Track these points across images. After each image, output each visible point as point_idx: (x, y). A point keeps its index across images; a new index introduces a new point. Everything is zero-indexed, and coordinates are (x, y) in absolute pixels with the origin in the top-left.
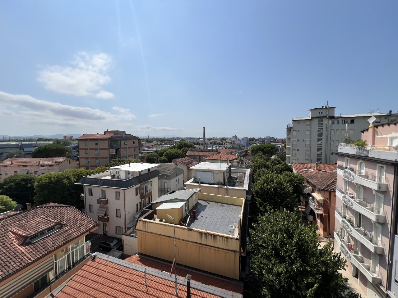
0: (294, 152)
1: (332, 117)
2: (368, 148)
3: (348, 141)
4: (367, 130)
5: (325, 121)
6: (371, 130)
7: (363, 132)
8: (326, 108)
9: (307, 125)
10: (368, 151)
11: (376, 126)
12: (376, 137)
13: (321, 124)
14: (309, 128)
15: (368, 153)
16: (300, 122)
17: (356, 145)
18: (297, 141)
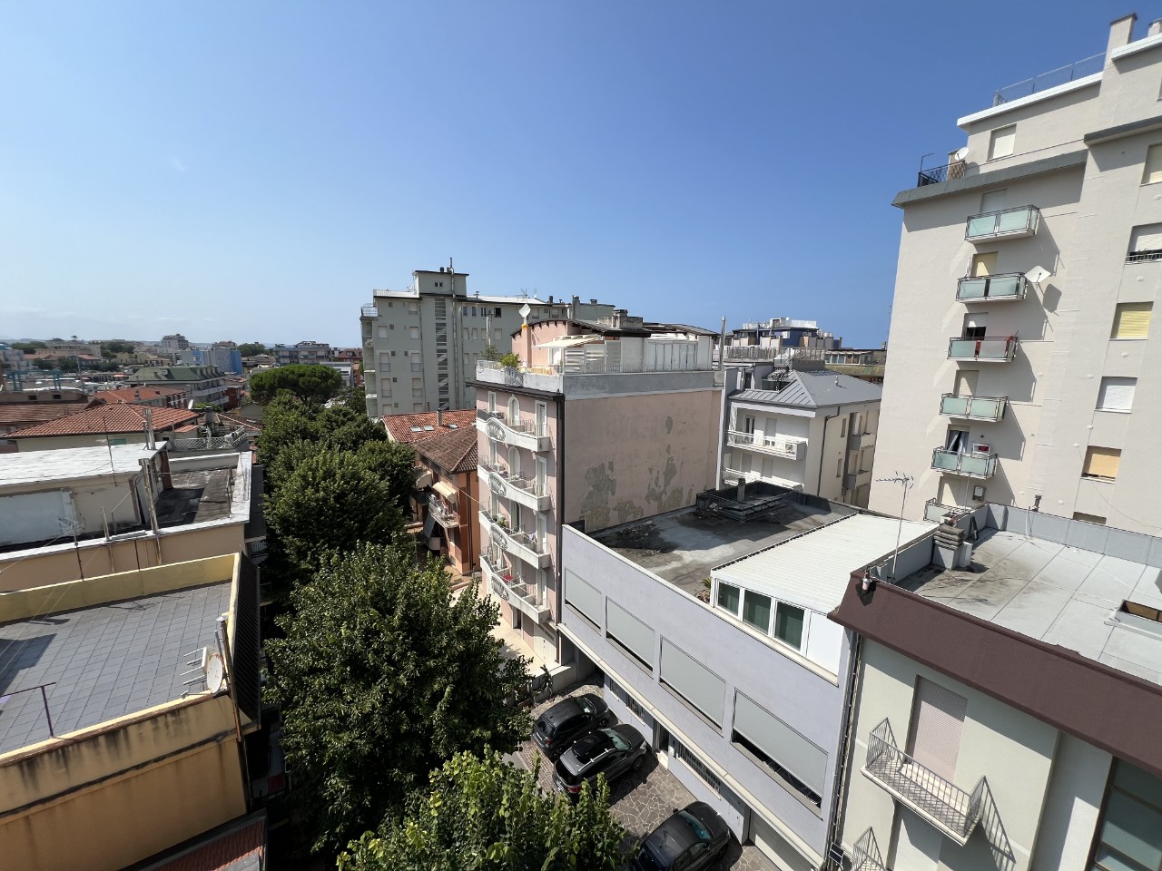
0: (386, 386)
1: (462, 299)
2: (522, 371)
3: (492, 355)
4: (520, 332)
5: (450, 306)
6: (524, 332)
7: (514, 336)
8: (449, 273)
9: (410, 313)
10: (521, 376)
11: (531, 326)
12: (533, 346)
13: (441, 312)
14: (414, 320)
15: (522, 379)
16: (395, 303)
17: (504, 364)
18: (390, 354)
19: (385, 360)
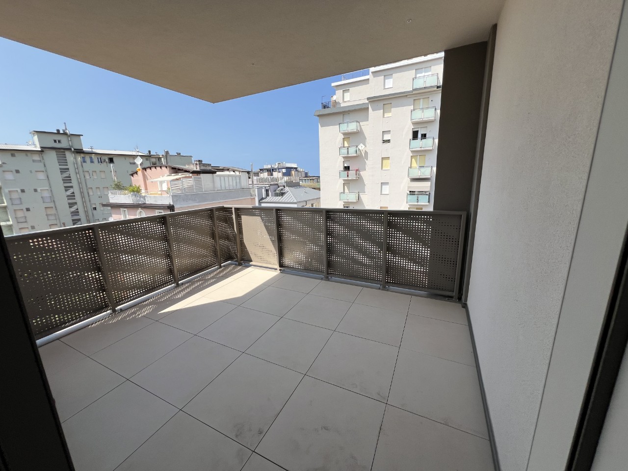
0: (20, 214)
1: (80, 151)
3: (119, 187)
4: (136, 173)
5: (70, 157)
6: (140, 173)
7: (132, 175)
8: (65, 134)
9: (34, 161)
11: (145, 169)
12: (147, 181)
13: (63, 160)
15: (145, 199)
19: (15, 196)
